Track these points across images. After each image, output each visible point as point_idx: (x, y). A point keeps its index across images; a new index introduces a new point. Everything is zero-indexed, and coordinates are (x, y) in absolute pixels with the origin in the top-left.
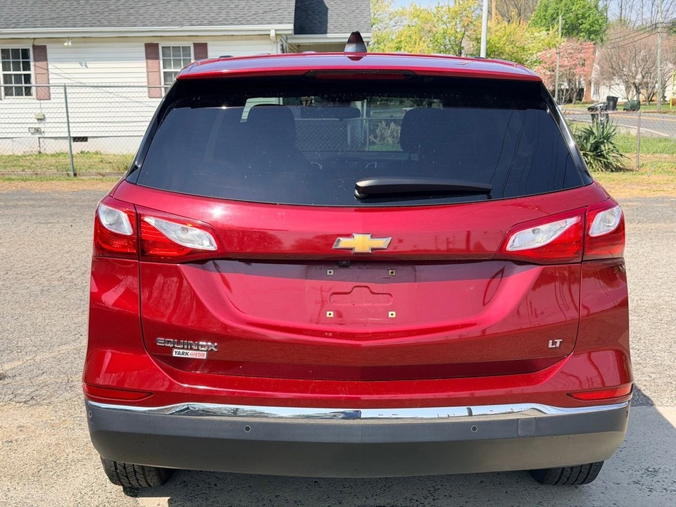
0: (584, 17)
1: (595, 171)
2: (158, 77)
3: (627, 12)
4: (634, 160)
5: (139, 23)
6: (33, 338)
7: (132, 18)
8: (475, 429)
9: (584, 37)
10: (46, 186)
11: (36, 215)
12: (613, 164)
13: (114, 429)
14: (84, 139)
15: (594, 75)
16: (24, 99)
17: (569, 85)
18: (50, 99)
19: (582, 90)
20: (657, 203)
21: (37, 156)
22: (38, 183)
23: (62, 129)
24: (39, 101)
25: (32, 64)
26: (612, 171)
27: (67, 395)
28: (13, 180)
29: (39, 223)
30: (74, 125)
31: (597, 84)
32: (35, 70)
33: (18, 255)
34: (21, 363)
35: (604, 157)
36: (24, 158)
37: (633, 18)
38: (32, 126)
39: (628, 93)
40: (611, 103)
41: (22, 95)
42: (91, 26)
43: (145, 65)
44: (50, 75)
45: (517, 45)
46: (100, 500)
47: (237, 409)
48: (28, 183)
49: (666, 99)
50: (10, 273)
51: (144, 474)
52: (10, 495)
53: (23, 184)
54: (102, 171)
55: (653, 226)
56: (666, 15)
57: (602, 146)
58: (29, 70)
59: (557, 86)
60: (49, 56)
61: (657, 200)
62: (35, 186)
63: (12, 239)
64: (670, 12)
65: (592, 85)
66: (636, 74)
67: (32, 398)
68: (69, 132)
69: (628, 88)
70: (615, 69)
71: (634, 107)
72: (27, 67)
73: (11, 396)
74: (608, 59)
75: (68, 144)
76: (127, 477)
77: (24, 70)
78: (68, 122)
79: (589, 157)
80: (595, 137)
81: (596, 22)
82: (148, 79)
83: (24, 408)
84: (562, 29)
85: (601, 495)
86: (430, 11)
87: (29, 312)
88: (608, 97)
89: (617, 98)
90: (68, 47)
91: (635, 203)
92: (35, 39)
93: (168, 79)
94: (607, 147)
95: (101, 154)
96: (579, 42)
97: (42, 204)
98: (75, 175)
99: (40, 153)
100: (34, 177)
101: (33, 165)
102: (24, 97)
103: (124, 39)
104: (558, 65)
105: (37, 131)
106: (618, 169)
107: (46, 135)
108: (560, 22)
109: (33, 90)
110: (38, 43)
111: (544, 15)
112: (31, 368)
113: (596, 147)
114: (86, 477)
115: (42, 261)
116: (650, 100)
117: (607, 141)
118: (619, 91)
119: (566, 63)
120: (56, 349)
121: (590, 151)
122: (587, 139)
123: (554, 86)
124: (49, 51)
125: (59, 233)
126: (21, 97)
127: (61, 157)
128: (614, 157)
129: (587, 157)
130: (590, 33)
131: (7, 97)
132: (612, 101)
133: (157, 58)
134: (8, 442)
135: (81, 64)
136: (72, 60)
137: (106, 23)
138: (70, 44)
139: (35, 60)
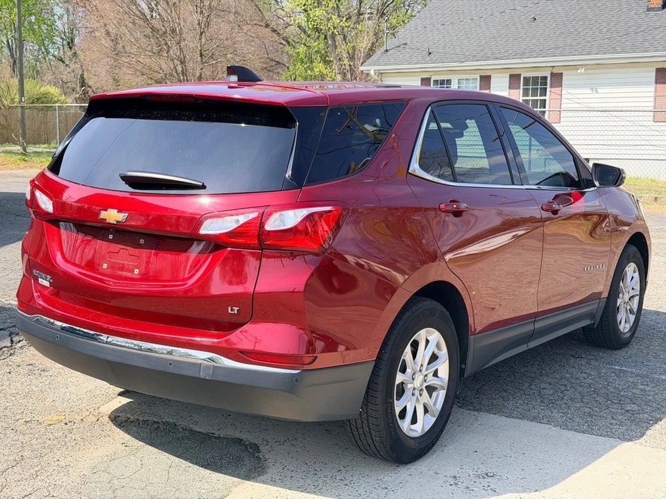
5: (651, 48)
8: (170, 364)
18: (560, 122)
25: (548, 90)
32: (551, 95)
42: (605, 53)
43: (653, 89)
44: (563, 100)
58: (545, 95)
60: (563, 83)
72: (544, 92)
77: (540, 96)
82: (655, 103)
92: (553, 67)
103: (634, 64)
109: (546, 114)
110: (555, 71)
124: (564, 78)
135: (592, 89)
136: (584, 86)
137: (619, 49)
138: (583, 70)
139: (551, 87)
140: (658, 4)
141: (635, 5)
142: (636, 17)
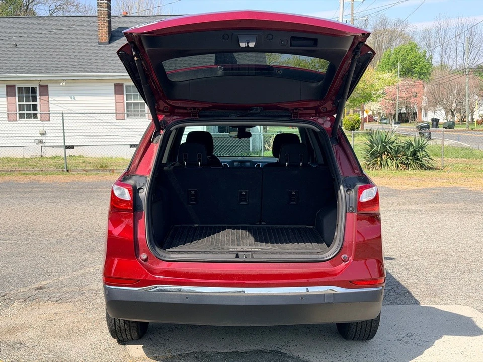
0: (415, 63)
1: (414, 170)
2: (123, 106)
3: (446, 60)
4: (440, 163)
5: (110, 70)
6: (56, 268)
7: (106, 67)
8: (302, 298)
9: (416, 77)
10: (50, 179)
11: (45, 197)
12: (426, 165)
13: (119, 299)
14: (72, 147)
15: (423, 104)
16: (32, 121)
17: (406, 110)
18: (49, 121)
19: (415, 114)
20: (451, 191)
21: (40, 158)
22: (43, 177)
23: (60, 141)
24: (42, 122)
25: (38, 97)
26: (425, 170)
27: (81, 297)
28: (27, 174)
29: (48, 202)
30: (68, 138)
31: (426, 110)
32: (40, 101)
33: (38, 221)
34: (51, 281)
35: (419, 161)
36: (31, 160)
37: (451, 63)
38: (36, 138)
39: (447, 116)
40: (435, 123)
41: (24, 118)
42: (79, 73)
43: (114, 98)
44: (50, 104)
45: (367, 84)
46: (105, 347)
47: (181, 289)
48: (37, 176)
49: (475, 120)
50: (35, 231)
51: (130, 331)
52: (55, 345)
53: (34, 177)
54: (85, 169)
55: (446, 205)
56: (473, 62)
57: (418, 153)
58: (36, 101)
59: (397, 111)
60: (49, 93)
61: (452, 189)
62: (42, 179)
63: (33, 212)
64: (476, 60)
65: (423, 111)
66: (452, 103)
67: (60, 299)
68: (65, 142)
69: (447, 113)
70: (437, 100)
71: (451, 126)
72: (35, 99)
73: (48, 298)
74: (432, 93)
75: (64, 151)
76: (121, 333)
77: (32, 101)
78: (64, 136)
79: (410, 160)
80: (414, 147)
81: (424, 67)
82: (116, 107)
83: (57, 304)
84: (400, 71)
85: (379, 346)
86: (307, 62)
87: (51, 254)
88: (432, 119)
89: (439, 119)
90: (63, 86)
91: (437, 191)
92: (40, 81)
93: (130, 107)
94: (421, 154)
95: (83, 157)
96: (413, 80)
97: (48, 190)
98: (68, 171)
99: (42, 156)
100: (41, 173)
101: (38, 165)
102: (32, 119)
103: (100, 81)
104: (398, 97)
105: (41, 142)
106: (429, 169)
107: (46, 145)
108: (399, 67)
109: (39, 115)
110: (42, 84)
111: (388, 62)
112: (58, 283)
113: (414, 154)
114: (96, 336)
115: (54, 225)
116: (462, 120)
117: (422, 150)
118: (441, 115)
119: (404, 95)
120: (70, 273)
121: (410, 156)
122: (408, 148)
123: (396, 111)
124: (49, 89)
125: (62, 208)
126: (30, 119)
127: (56, 159)
128: (426, 160)
129: (408, 160)
130: (420, 74)
131: (20, 119)
132: (436, 122)
133: (123, 93)
134: (50, 320)
135: (71, 97)
136: (65, 95)
137: (89, 70)
138: (64, 84)
139: (40, 95)
140: (106, 40)
141: (88, 40)
142: (92, 48)
